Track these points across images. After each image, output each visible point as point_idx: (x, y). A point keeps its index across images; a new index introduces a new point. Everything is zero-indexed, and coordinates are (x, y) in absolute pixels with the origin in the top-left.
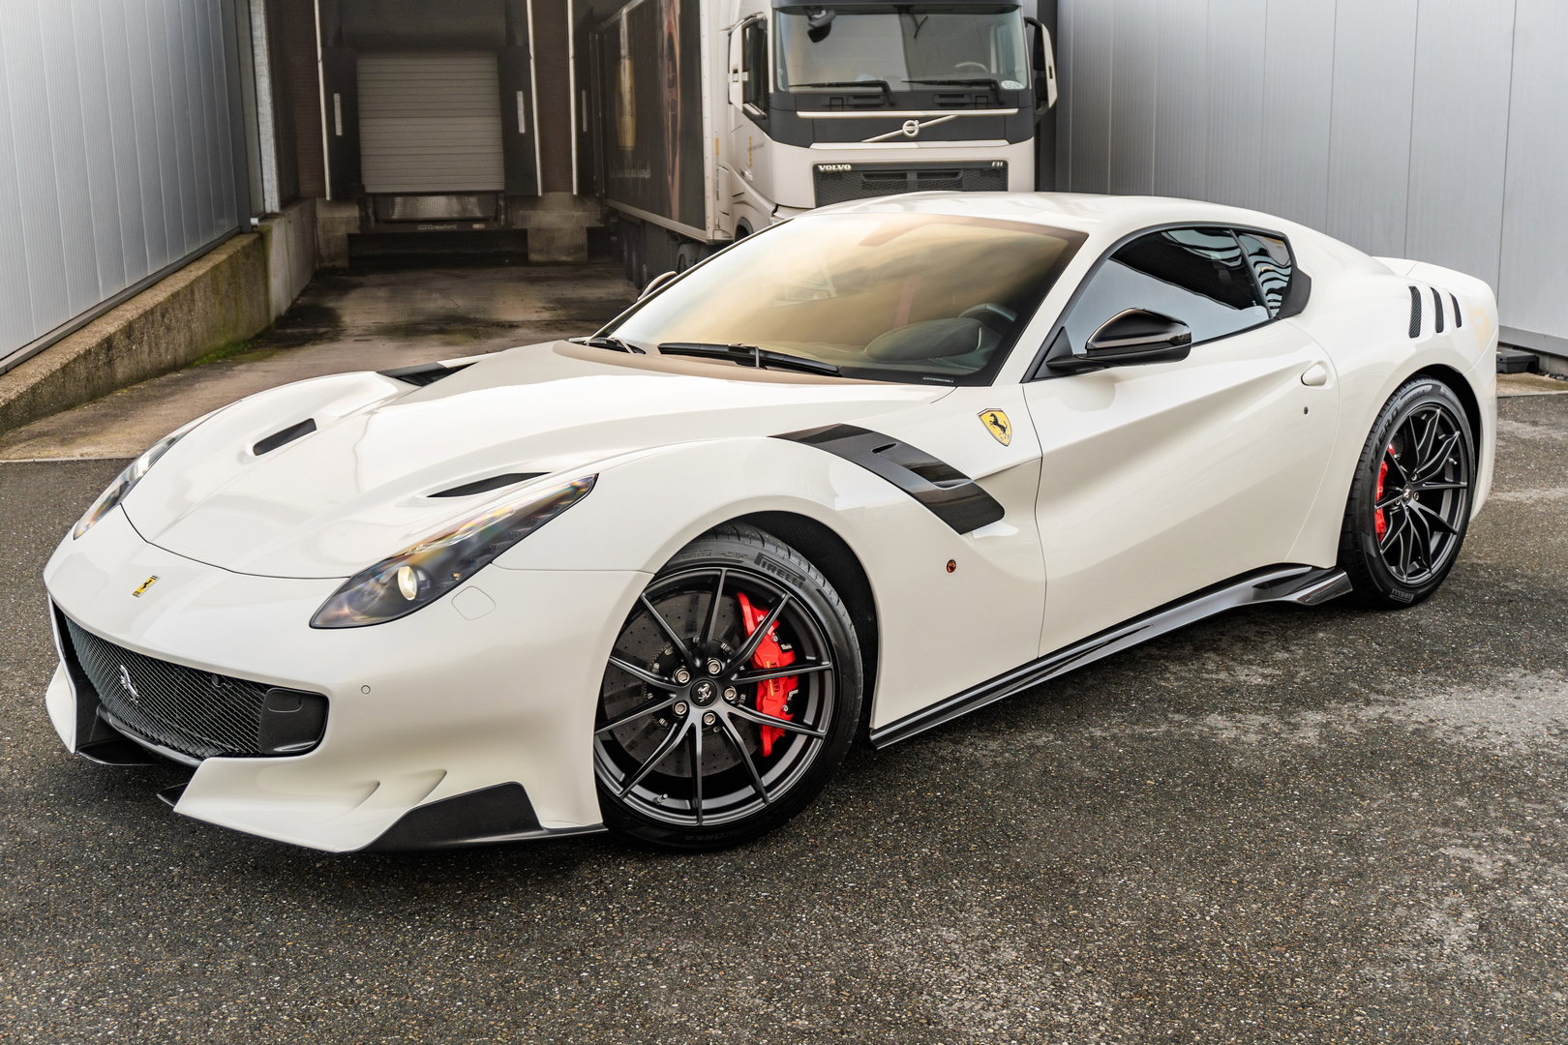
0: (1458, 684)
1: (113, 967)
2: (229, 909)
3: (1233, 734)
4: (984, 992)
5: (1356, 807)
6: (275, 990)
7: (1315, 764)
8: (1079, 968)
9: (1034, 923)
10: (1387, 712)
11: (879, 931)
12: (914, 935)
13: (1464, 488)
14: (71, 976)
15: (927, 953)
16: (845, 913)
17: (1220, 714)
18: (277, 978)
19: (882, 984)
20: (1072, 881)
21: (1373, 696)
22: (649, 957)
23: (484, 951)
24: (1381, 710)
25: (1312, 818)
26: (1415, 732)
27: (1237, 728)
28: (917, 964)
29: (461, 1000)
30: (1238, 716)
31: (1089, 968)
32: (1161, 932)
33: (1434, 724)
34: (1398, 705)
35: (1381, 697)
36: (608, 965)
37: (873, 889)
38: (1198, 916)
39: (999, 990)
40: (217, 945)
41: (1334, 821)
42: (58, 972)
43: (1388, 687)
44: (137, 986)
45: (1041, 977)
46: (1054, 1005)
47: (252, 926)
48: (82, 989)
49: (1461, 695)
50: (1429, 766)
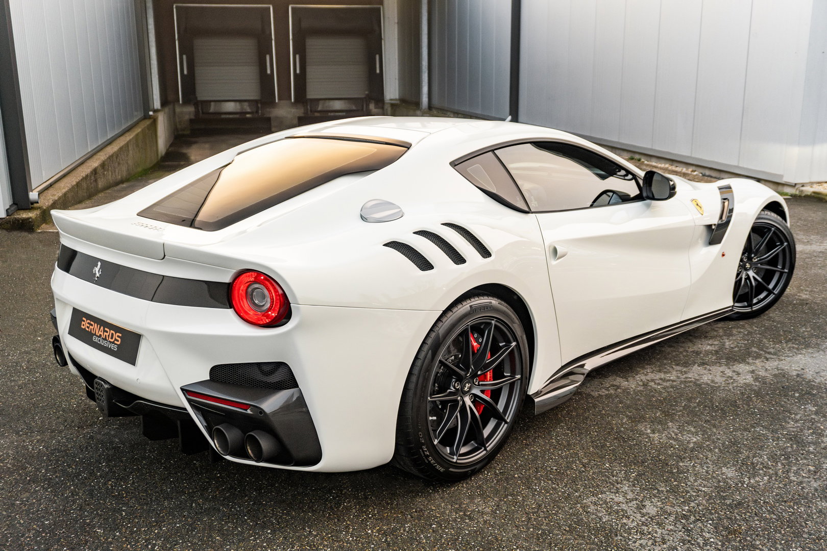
0: (805, 348)
1: (178, 525)
2: (232, 487)
3: (710, 377)
4: (649, 533)
5: (789, 418)
6: (270, 538)
7: (758, 394)
8: (692, 518)
9: (658, 490)
10: (778, 364)
11: (580, 496)
12: (599, 498)
14: (156, 531)
15: (610, 511)
16: (558, 485)
17: (699, 366)
18: (269, 531)
19: (594, 529)
20: (667, 464)
21: (768, 356)
22: (465, 515)
23: (376, 512)
24: (776, 363)
25: (771, 425)
26: (798, 375)
27: (711, 374)
28: (607, 517)
29: (373, 544)
30: (708, 367)
31: (698, 518)
32: (724, 495)
33: (804, 371)
34: (782, 360)
35: (772, 356)
36: (444, 519)
37: (567, 470)
38: (740, 485)
39: (656, 532)
40: (231, 511)
41: (783, 428)
42: (148, 529)
43: (772, 351)
44: (194, 537)
45: (675, 524)
46: (689, 541)
47: (246, 498)
48: (164, 540)
49: (810, 355)
50: (814, 395)
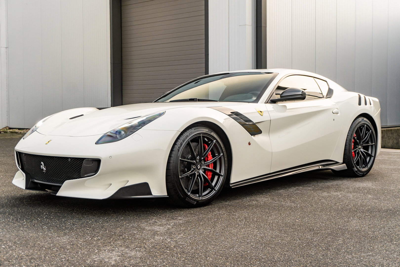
13: (374, 145)
